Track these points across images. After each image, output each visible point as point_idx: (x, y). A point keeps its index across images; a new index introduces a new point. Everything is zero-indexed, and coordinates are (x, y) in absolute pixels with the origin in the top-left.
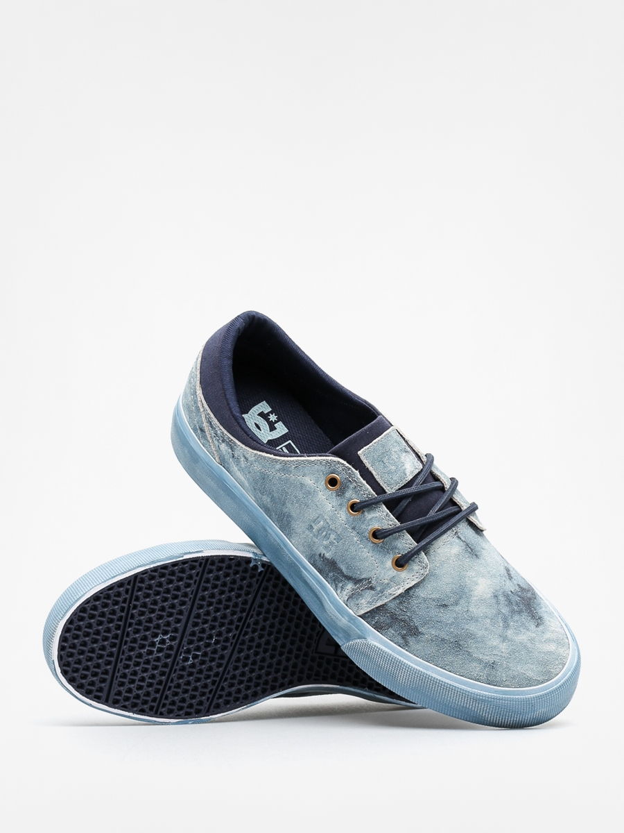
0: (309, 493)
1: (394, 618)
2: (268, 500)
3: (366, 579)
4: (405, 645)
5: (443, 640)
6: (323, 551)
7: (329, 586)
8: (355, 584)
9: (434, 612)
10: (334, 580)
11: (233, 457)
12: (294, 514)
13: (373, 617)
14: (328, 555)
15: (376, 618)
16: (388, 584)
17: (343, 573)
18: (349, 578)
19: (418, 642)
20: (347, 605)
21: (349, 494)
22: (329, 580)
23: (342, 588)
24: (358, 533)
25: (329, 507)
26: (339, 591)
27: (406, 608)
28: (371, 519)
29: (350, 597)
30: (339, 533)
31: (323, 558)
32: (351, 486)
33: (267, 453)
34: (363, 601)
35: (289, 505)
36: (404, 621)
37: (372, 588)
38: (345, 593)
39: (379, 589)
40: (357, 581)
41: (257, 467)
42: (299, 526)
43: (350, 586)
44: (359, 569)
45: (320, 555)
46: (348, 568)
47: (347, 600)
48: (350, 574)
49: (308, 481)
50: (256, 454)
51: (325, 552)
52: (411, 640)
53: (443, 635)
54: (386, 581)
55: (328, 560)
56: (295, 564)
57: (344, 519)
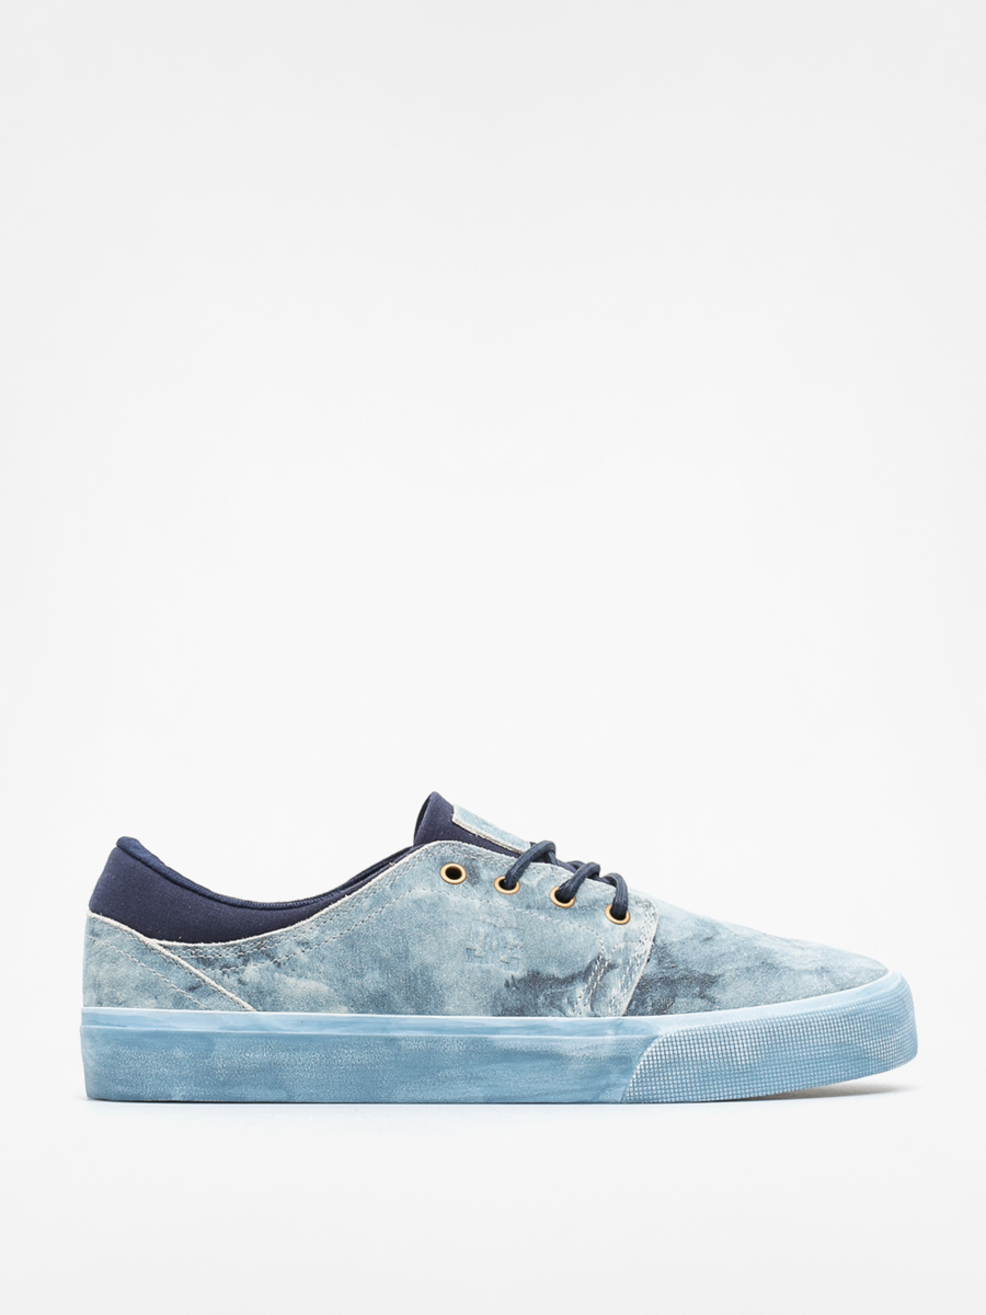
0: (434, 905)
1: (668, 982)
2: (377, 976)
3: (595, 961)
4: (712, 1004)
5: (748, 969)
6: (508, 973)
7: (550, 1018)
8: (585, 979)
9: (706, 950)
10: (552, 1003)
11: (279, 965)
12: (430, 959)
13: (643, 1003)
14: (519, 973)
15: (648, 1000)
16: (626, 948)
17: (558, 979)
18: (570, 980)
19: (724, 988)
20: (596, 1016)
21: (485, 874)
22: (543, 1010)
23: (571, 1003)
24: (538, 909)
25: (477, 903)
26: (570, 1012)
27: (672, 962)
28: (539, 884)
29: (594, 1001)
30: (515, 925)
31: (514, 985)
32: (480, 864)
33: (335, 901)
34: (614, 992)
35: (415, 950)
36: (685, 977)
37: (612, 967)
38: (581, 1004)
39: (620, 961)
40: (585, 974)
41: (332, 937)
42: (447, 973)
43: (580, 990)
44: (577, 954)
45: (507, 985)
46: (561, 963)
47: (592, 1009)
48: (569, 972)
49: (422, 891)
50: (317, 920)
51: (512, 972)
52: (713, 992)
53: (742, 964)
54: (622, 945)
55: (522, 980)
56: (474, 1042)
57: (507, 904)
